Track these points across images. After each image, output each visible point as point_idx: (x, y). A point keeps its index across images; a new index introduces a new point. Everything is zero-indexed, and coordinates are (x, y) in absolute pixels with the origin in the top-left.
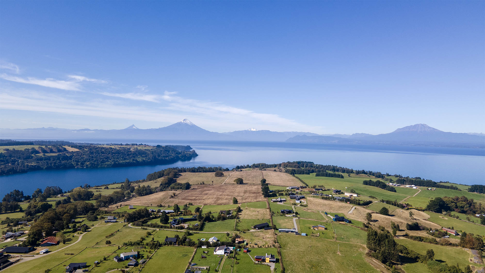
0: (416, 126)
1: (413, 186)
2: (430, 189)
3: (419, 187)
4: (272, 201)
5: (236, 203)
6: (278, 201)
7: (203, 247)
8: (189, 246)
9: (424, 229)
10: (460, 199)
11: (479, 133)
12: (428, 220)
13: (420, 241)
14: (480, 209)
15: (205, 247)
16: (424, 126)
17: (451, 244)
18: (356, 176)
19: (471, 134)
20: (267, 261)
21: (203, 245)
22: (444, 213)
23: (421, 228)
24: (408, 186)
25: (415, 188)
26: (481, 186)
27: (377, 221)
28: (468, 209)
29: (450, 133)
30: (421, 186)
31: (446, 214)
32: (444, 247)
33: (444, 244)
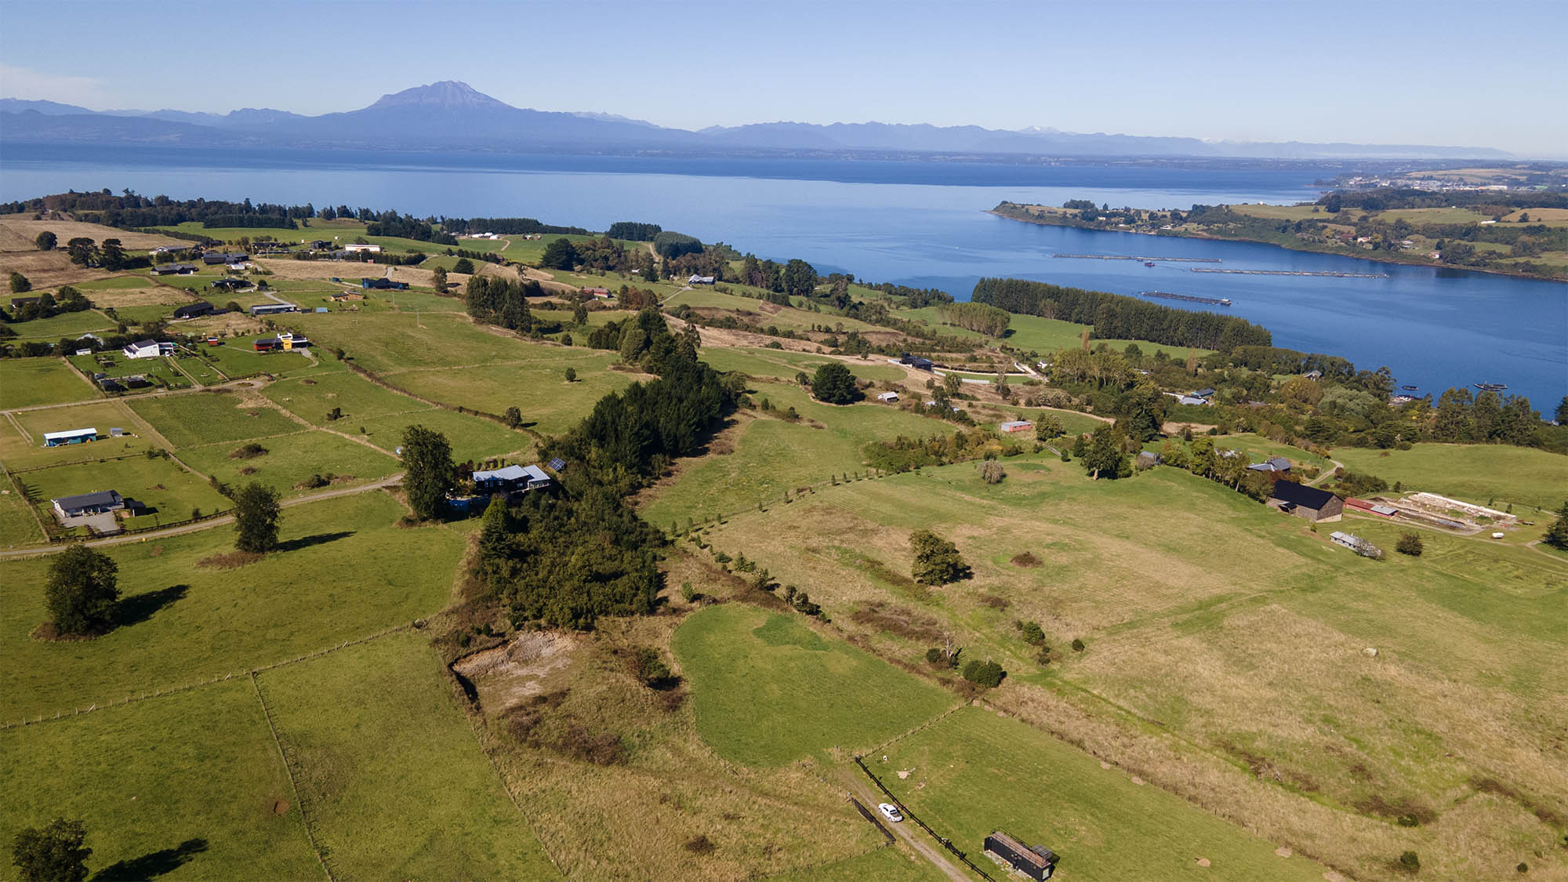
0: (438, 87)
1: (487, 234)
2: (529, 236)
3: (502, 237)
4: (157, 273)
5: (25, 288)
6: (174, 272)
7: (79, 353)
8: (35, 355)
9: (551, 293)
10: (599, 245)
11: (600, 112)
12: (552, 280)
13: (552, 309)
14: (637, 261)
15: (89, 352)
16: (460, 88)
17: (605, 308)
18: (327, 225)
19: (582, 116)
20: (285, 347)
21: (80, 348)
22: (578, 268)
23: (546, 292)
24: (477, 236)
25: (494, 237)
26: (630, 224)
27: (458, 284)
28: (616, 261)
29: (531, 111)
30: (506, 233)
31: (582, 270)
32: (596, 313)
33: (593, 308)
